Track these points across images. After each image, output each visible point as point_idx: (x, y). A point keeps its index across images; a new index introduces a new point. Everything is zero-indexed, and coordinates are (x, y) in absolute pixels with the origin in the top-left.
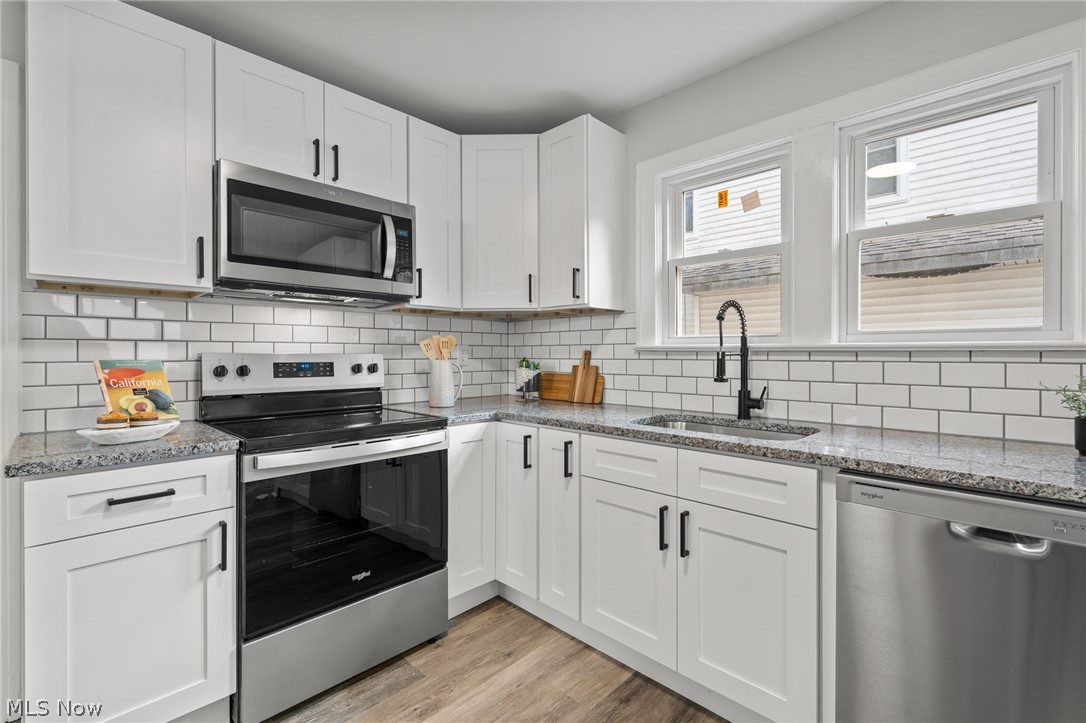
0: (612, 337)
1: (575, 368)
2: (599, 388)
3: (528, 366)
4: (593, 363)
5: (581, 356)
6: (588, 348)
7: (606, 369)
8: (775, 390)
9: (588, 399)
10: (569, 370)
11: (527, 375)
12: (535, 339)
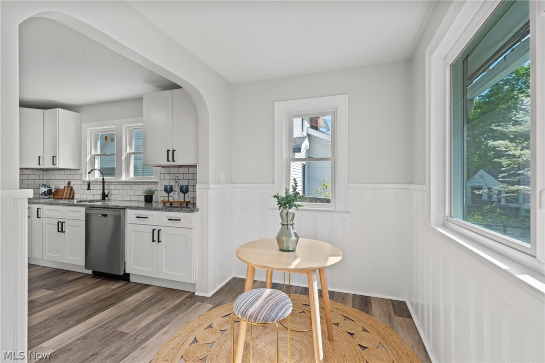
0: (77, 177)
1: (65, 187)
2: (72, 194)
3: (45, 187)
4: (71, 185)
5: (67, 183)
6: (69, 181)
7: (75, 187)
8: (114, 192)
9: (68, 197)
10: (63, 188)
11: (43, 190)
12: (53, 177)
